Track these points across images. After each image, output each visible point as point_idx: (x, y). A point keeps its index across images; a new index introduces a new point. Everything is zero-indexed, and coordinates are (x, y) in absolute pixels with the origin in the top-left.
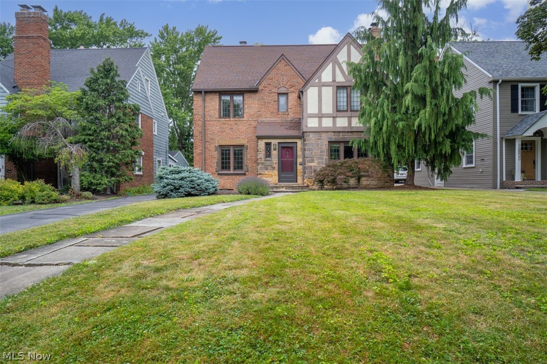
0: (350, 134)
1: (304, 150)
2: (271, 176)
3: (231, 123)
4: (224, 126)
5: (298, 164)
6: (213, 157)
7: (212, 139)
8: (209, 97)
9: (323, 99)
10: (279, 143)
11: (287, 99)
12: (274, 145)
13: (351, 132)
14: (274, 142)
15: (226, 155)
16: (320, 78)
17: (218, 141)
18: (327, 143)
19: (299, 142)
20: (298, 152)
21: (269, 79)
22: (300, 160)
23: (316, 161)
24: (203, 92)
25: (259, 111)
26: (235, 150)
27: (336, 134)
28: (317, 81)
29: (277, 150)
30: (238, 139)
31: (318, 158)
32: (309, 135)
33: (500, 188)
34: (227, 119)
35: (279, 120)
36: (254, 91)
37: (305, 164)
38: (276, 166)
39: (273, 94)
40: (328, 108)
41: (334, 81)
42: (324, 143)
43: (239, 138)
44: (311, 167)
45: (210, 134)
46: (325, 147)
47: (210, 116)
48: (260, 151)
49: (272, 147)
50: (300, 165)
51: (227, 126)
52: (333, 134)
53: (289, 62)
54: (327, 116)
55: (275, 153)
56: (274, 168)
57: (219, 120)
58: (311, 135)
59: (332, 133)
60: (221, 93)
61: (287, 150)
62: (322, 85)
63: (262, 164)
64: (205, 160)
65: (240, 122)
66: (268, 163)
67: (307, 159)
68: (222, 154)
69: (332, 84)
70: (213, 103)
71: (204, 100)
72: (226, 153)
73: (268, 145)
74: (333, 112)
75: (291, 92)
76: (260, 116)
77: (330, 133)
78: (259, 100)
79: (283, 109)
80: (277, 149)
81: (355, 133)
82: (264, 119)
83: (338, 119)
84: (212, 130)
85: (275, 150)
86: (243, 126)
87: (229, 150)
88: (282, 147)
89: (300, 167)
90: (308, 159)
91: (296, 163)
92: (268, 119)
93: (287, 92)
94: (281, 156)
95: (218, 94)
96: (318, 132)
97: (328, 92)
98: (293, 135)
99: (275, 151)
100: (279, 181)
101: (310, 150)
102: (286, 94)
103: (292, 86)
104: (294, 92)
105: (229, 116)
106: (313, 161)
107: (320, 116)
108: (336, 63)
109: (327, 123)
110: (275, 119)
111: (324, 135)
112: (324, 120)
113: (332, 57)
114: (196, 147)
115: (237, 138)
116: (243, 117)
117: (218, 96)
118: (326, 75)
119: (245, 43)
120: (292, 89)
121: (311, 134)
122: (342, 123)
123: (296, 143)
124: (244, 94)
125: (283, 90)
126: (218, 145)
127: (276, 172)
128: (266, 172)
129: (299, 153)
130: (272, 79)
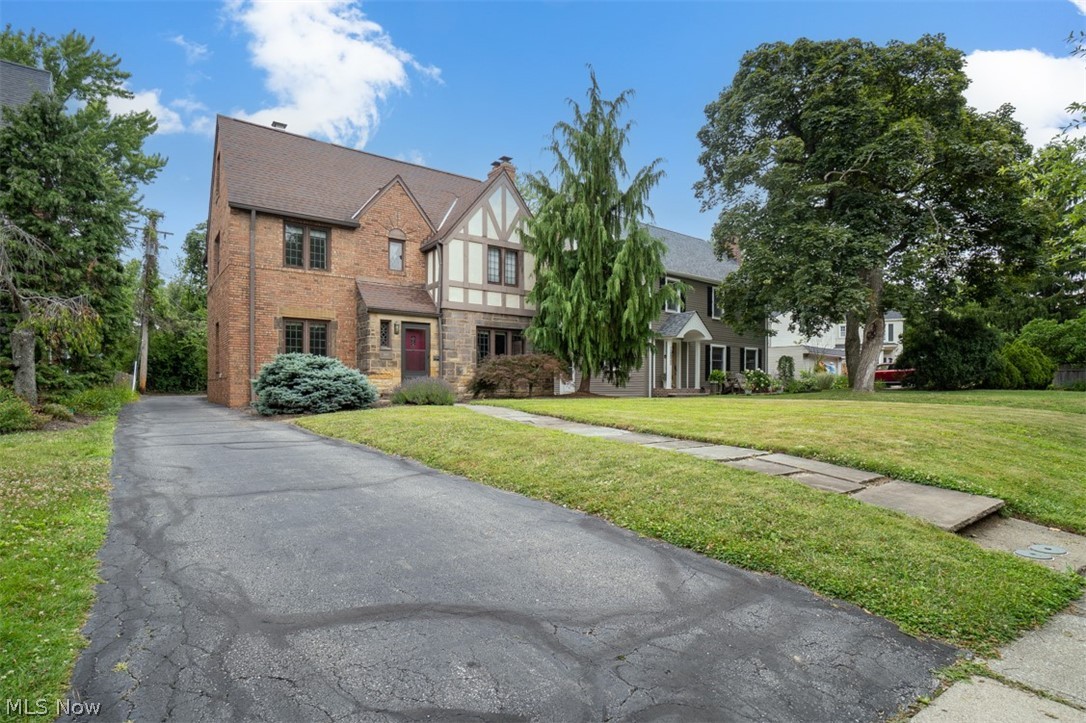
0: (504, 318)
1: (441, 337)
2: (391, 376)
3: (307, 278)
4: (292, 282)
5: (432, 358)
6: (270, 339)
7: (269, 304)
8: (262, 224)
9: (470, 261)
10: (403, 322)
11: (403, 249)
12: (395, 325)
13: (506, 315)
14: (396, 320)
15: (294, 336)
16: (466, 228)
17: (281, 309)
18: (475, 329)
19: (433, 324)
20: (431, 340)
21: (375, 211)
22: (434, 352)
23: (460, 355)
24: (253, 213)
25: (358, 264)
26: (312, 329)
28: (462, 231)
29: (400, 334)
30: (319, 309)
31: (463, 352)
32: (450, 315)
33: (653, 396)
34: (300, 271)
35: (391, 284)
36: (350, 228)
37: (444, 359)
38: (398, 360)
39: (382, 238)
40: (477, 277)
41: (485, 236)
42: (471, 329)
43: (321, 307)
44: (453, 363)
45: (266, 294)
46: (472, 335)
47: (266, 260)
48: (373, 335)
49: (393, 328)
50: (434, 360)
51: (298, 283)
52: (482, 316)
53: (407, 191)
54: (475, 288)
55: (396, 339)
56: (395, 364)
57: (285, 269)
58: (454, 315)
59: (482, 314)
60: (289, 220)
61: (416, 336)
62: (469, 239)
63: (377, 355)
64: (255, 344)
65: (324, 279)
66: (386, 354)
67: (447, 351)
68: (287, 334)
69: (482, 240)
70: (271, 236)
71: (252, 228)
72: (294, 333)
73: (385, 324)
74: (483, 281)
75: (410, 240)
76: (359, 272)
77: (479, 314)
78: (358, 244)
79: (396, 264)
80: (400, 332)
81: (510, 318)
82: (366, 279)
83: (489, 294)
84: (269, 288)
85: (396, 333)
86: (329, 286)
87: (301, 328)
88: (408, 330)
89: (434, 364)
90: (449, 351)
91: (429, 357)
92: (374, 280)
93: (404, 239)
94: (405, 344)
95: (281, 221)
96: (465, 311)
97: (477, 252)
98: (424, 311)
99: (396, 336)
101: (452, 337)
102: (402, 242)
103: (412, 231)
104: (413, 240)
105: (300, 265)
106: (454, 356)
107: (466, 287)
108: (488, 210)
109: (476, 298)
110: (383, 281)
111: (470, 316)
112: (471, 293)
113: (482, 201)
114: (235, 316)
115: (318, 306)
116: (329, 270)
117: (281, 225)
118: (475, 225)
119: (285, 126)
120: (411, 236)
121: (452, 312)
122: (494, 300)
123: (429, 324)
124: (331, 229)
125: (397, 235)
126: (281, 316)
127: (398, 370)
128: (383, 370)
129: (434, 341)
130: (379, 213)
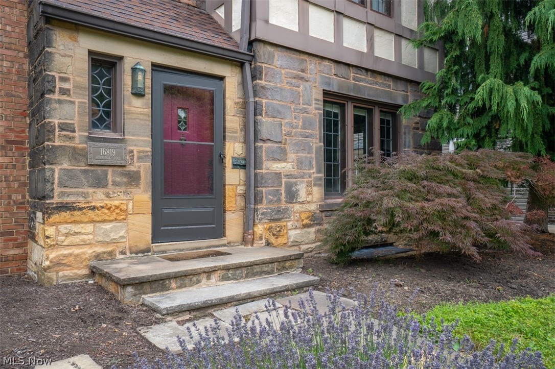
0: (369, 78)
2: (121, 215)
5: (228, 162)
10: (156, 67)
12: (134, 70)
13: (373, 72)
14: (137, 58)
18: (321, 97)
19: (232, 78)
20: (228, 118)
22: (234, 149)
23: (292, 156)
27: (343, 70)
29: (148, 96)
31: (297, 147)
32: (271, 56)
37: (258, 165)
38: (144, 168)
42: (314, 97)
44: (278, 175)
46: (315, 107)
48: (64, 92)
49: (127, 79)
50: (235, 166)
52: (333, 68)
55: (137, 112)
56: (133, 179)
58: (279, 59)
59: (333, 65)
61: (189, 106)
63: (76, 155)
66: (107, 153)
67: (265, 146)
77: (327, 63)
80: (148, 91)
83: (346, 23)
85: (139, 94)
88: (170, 90)
89: (233, 178)
90: (269, 144)
91: (222, 159)
99: (137, 102)
100: (158, 235)
101: (274, 113)
106: (281, 156)
109: (323, 27)
111: (312, 66)
121: (277, 54)
122: (355, 37)
123: (222, 78)
127: (143, 196)
128: (98, 197)
129: (233, 121)
